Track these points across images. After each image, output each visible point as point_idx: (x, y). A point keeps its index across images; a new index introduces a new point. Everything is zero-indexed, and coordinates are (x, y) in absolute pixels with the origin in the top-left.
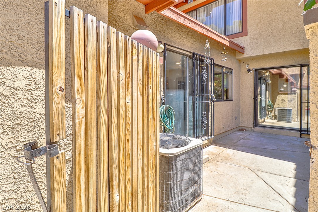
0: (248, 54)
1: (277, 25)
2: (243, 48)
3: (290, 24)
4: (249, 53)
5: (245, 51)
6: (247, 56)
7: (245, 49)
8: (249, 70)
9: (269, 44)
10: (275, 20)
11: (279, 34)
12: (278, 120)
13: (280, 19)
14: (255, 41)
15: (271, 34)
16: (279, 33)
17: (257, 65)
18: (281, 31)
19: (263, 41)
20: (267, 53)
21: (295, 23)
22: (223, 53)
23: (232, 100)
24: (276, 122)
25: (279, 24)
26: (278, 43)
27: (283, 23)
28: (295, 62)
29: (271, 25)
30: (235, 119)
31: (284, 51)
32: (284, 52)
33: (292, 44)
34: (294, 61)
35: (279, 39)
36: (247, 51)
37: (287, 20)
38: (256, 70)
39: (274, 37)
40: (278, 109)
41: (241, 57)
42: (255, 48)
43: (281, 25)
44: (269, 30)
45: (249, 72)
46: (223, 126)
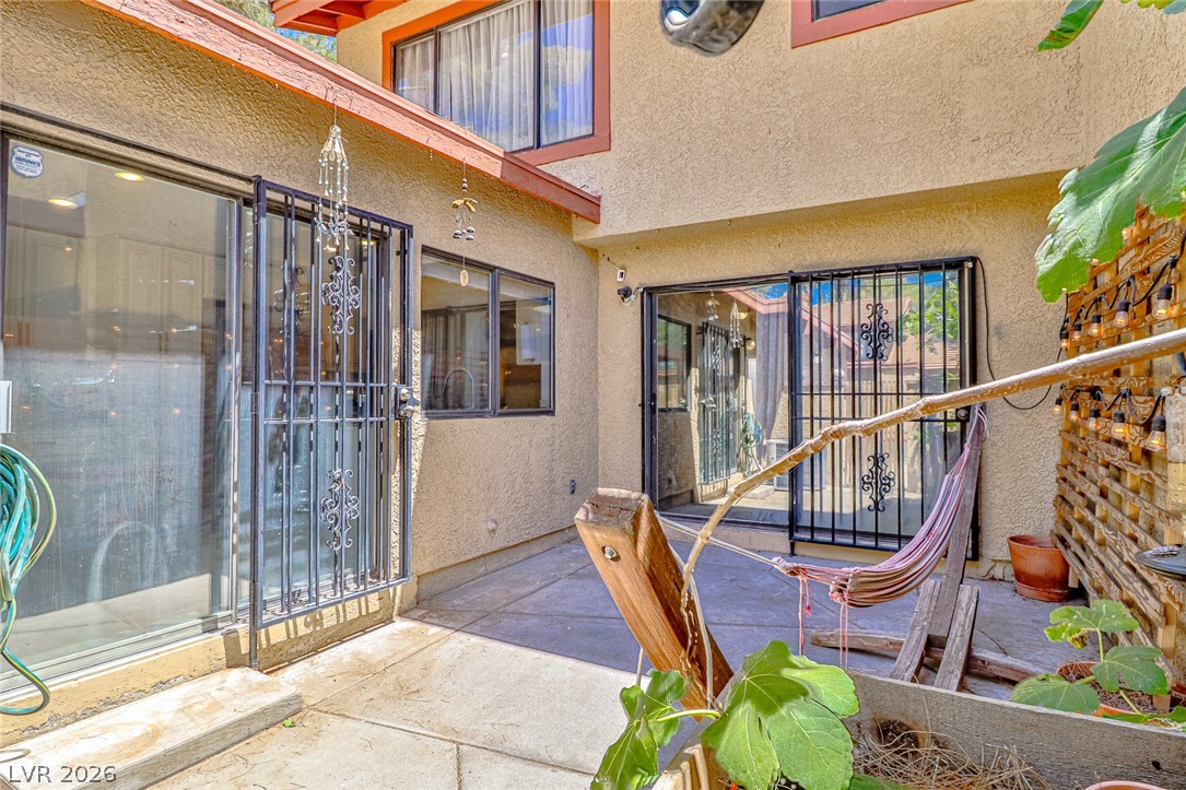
0: (611, 226)
1: (706, 114)
2: (595, 203)
3: (748, 111)
4: (615, 222)
5: (602, 211)
6: (609, 232)
7: (602, 204)
8: (626, 293)
9: (681, 187)
10: (700, 93)
11: (710, 150)
12: (778, 485)
13: (715, 93)
14: (636, 173)
15: (685, 149)
16: (711, 146)
17: (654, 271)
18: (717, 139)
19: (660, 173)
20: (674, 221)
21: (761, 111)
22: (459, 202)
23: (551, 413)
24: (767, 492)
25: (713, 110)
26: (710, 184)
27: (724, 108)
28: (773, 265)
29: (687, 113)
30: (569, 490)
31: (729, 217)
32: (730, 220)
33: (754, 192)
34: (769, 258)
35: (712, 171)
36: (610, 213)
37: (738, 98)
38: (650, 291)
39: (695, 162)
40: (777, 445)
41: (588, 237)
42: (637, 200)
43: (718, 116)
44: (681, 131)
45: (626, 300)
46: (491, 525)
